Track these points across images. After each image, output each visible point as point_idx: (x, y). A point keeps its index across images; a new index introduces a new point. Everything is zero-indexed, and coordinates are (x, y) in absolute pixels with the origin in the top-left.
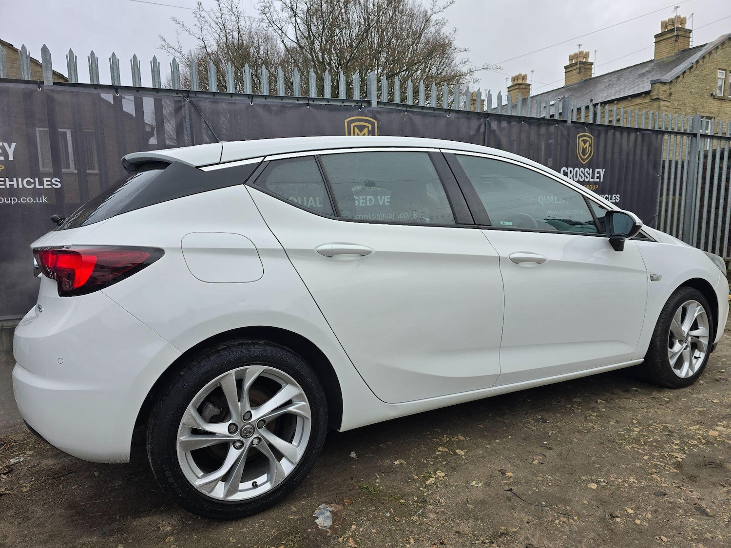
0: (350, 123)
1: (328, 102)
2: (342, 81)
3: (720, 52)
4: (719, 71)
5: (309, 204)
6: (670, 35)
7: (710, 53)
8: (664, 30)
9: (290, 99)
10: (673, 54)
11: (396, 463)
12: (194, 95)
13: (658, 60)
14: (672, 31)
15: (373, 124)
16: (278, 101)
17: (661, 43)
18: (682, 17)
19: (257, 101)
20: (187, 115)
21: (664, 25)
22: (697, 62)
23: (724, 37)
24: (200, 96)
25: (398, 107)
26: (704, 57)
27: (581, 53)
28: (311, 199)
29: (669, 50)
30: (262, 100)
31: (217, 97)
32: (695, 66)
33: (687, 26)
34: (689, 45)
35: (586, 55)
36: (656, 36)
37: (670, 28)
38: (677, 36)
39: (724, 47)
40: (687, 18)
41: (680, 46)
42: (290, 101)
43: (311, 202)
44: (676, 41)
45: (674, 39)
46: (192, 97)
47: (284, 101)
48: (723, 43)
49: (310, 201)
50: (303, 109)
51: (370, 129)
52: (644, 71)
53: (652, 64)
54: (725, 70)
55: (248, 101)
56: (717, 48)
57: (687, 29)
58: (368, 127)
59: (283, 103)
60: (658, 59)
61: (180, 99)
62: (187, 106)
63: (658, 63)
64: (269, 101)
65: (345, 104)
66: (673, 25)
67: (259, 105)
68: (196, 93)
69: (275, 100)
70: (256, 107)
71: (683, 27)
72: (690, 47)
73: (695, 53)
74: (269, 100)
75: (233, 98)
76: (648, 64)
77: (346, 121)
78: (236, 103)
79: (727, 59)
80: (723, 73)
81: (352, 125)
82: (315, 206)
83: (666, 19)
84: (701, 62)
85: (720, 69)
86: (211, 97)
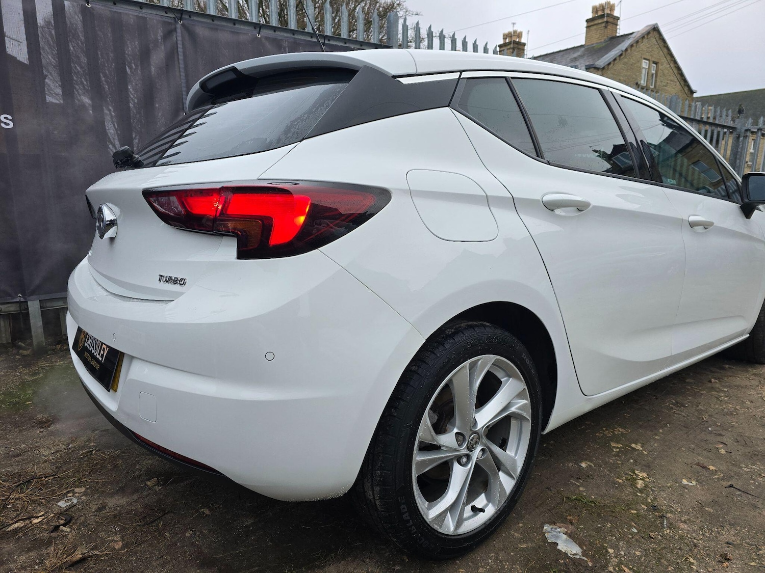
1: (345, 43)
2: (361, 19)
3: (645, 40)
4: (644, 60)
6: (600, 21)
7: (637, 42)
8: (594, 16)
9: (303, 35)
10: (603, 40)
11: (584, 465)
12: (187, 17)
13: (588, 46)
14: (602, 16)
16: (289, 35)
17: (591, 28)
18: (611, 3)
19: (265, 32)
20: (180, 43)
21: (595, 10)
22: (626, 50)
23: (649, 27)
24: (195, 18)
26: (632, 46)
27: (515, 32)
29: (599, 37)
30: (270, 33)
31: (216, 22)
32: (624, 54)
33: (616, 13)
34: (616, 33)
35: (519, 35)
36: (587, 21)
37: (600, 13)
38: (607, 22)
39: (649, 37)
40: (616, 5)
41: (609, 33)
42: (303, 37)
44: (606, 27)
45: (603, 25)
46: (185, 19)
47: (296, 36)
48: (648, 33)
52: (576, 55)
53: (583, 49)
54: (649, 60)
55: (255, 32)
56: (643, 37)
57: (615, 16)
59: (295, 38)
60: (588, 44)
61: (170, 21)
62: (180, 31)
63: (587, 48)
64: (279, 34)
66: (603, 10)
67: (267, 38)
68: (190, 13)
69: (285, 35)
70: (263, 40)
71: (612, 13)
72: (618, 35)
73: (623, 41)
75: (237, 26)
76: (579, 48)
78: (239, 33)
79: (650, 49)
80: (647, 63)
83: (597, 4)
84: (629, 51)
85: (645, 59)
86: (209, 21)
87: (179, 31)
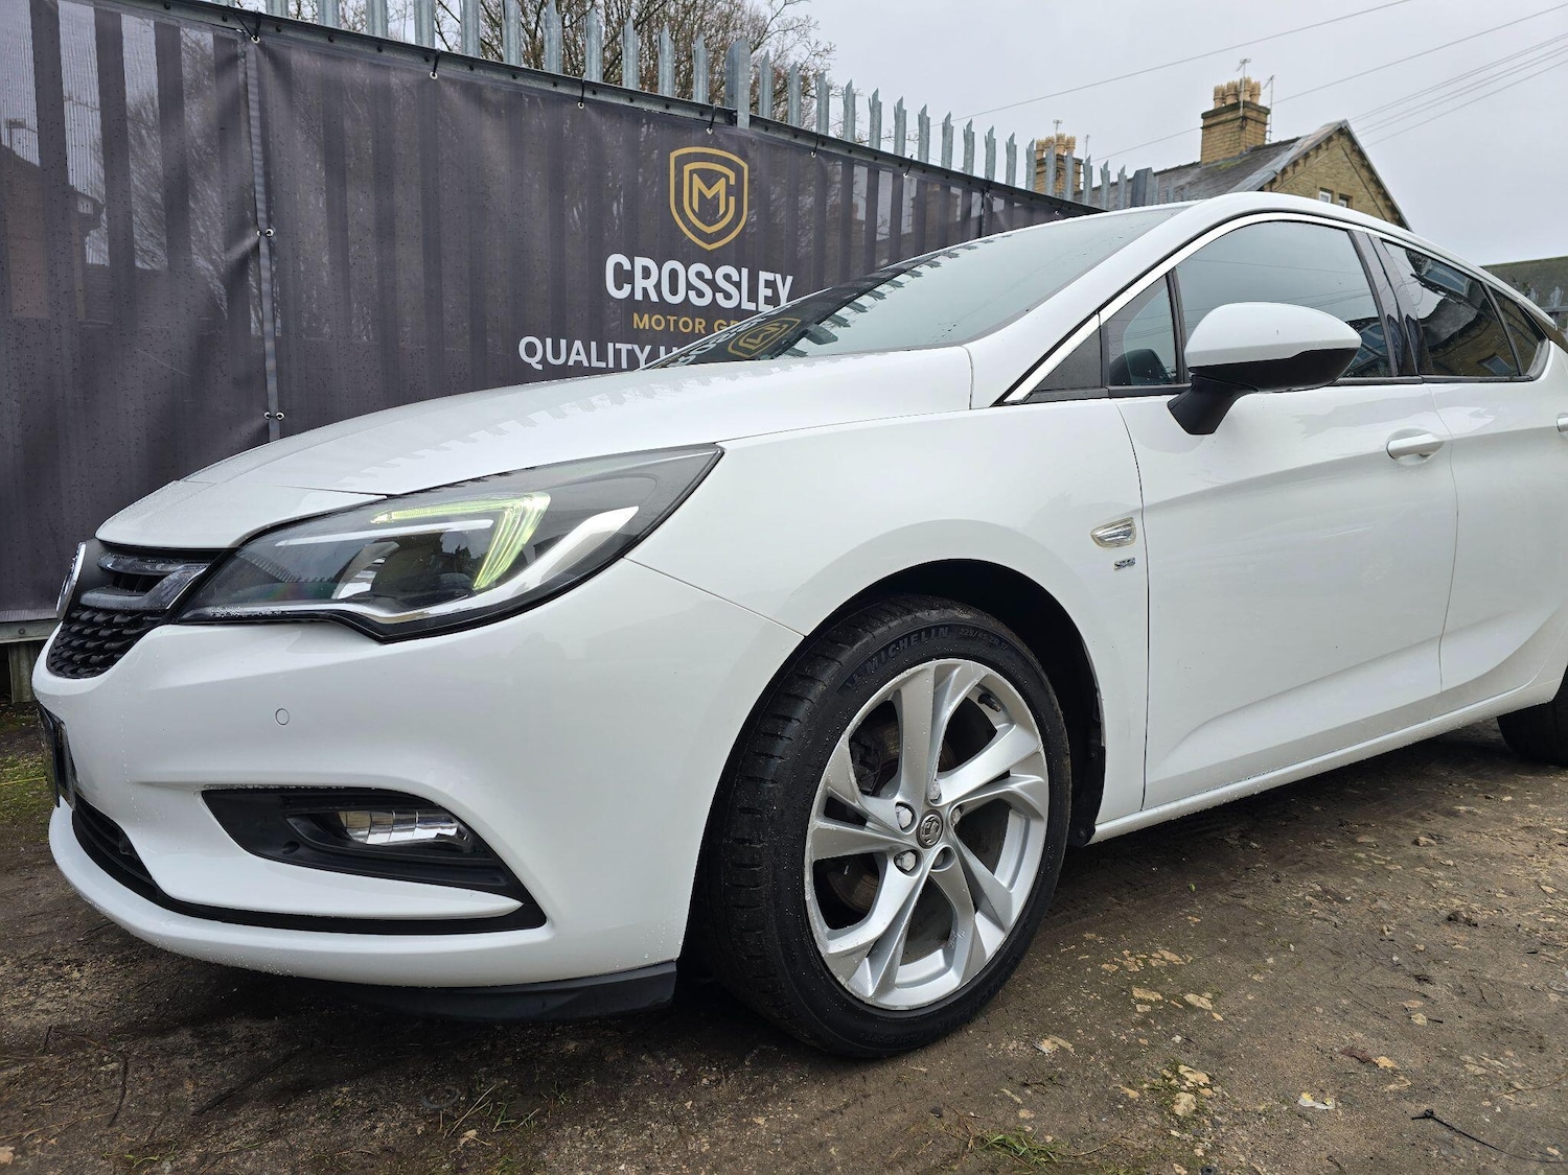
0: (682, 161)
1: (632, 101)
2: (667, 53)
3: (1323, 154)
4: (1321, 193)
5: (573, 358)
6: (1230, 116)
7: (1306, 156)
8: (1218, 106)
9: (535, 79)
10: (1237, 154)
12: (272, 30)
13: (1207, 164)
14: (1235, 107)
15: (738, 171)
16: (504, 78)
17: (1213, 130)
18: (1253, 81)
19: (446, 70)
20: (252, 82)
21: (1220, 94)
22: (1284, 171)
23: (1330, 128)
24: (291, 34)
25: (796, 137)
26: (1295, 163)
27: (1060, 138)
28: (578, 344)
29: (1228, 146)
30: (461, 71)
31: (337, 44)
32: (1279, 179)
33: (1262, 102)
34: (1265, 139)
35: (1069, 144)
36: (1205, 116)
37: (1230, 101)
38: (1245, 118)
39: (1330, 146)
40: (1262, 86)
41: (1249, 138)
42: (535, 84)
43: (578, 353)
44: (1242, 128)
45: (1238, 123)
46: (266, 34)
47: (520, 81)
48: (1329, 139)
49: (574, 351)
50: (567, 108)
51: (732, 182)
52: (1182, 182)
53: (1197, 170)
54: (1331, 192)
55: (427, 68)
56: (1318, 147)
57: (1261, 107)
58: (727, 178)
59: (516, 85)
60: (1207, 161)
61: (231, 36)
62: (254, 58)
63: (1207, 169)
65: (672, 111)
66: (1237, 95)
67: (453, 82)
68: (278, 23)
69: (496, 76)
70: (442, 83)
71: (1254, 101)
72: (1267, 143)
73: (1277, 155)
74: (479, 72)
75: (385, 53)
76: (1189, 169)
77: (673, 155)
78: (389, 67)
79: (1334, 171)
80: (1327, 197)
81: (688, 168)
82: (586, 364)
83: (1224, 83)
84: (1290, 173)
85: (1322, 189)
86: (323, 41)
87: (252, 58)
